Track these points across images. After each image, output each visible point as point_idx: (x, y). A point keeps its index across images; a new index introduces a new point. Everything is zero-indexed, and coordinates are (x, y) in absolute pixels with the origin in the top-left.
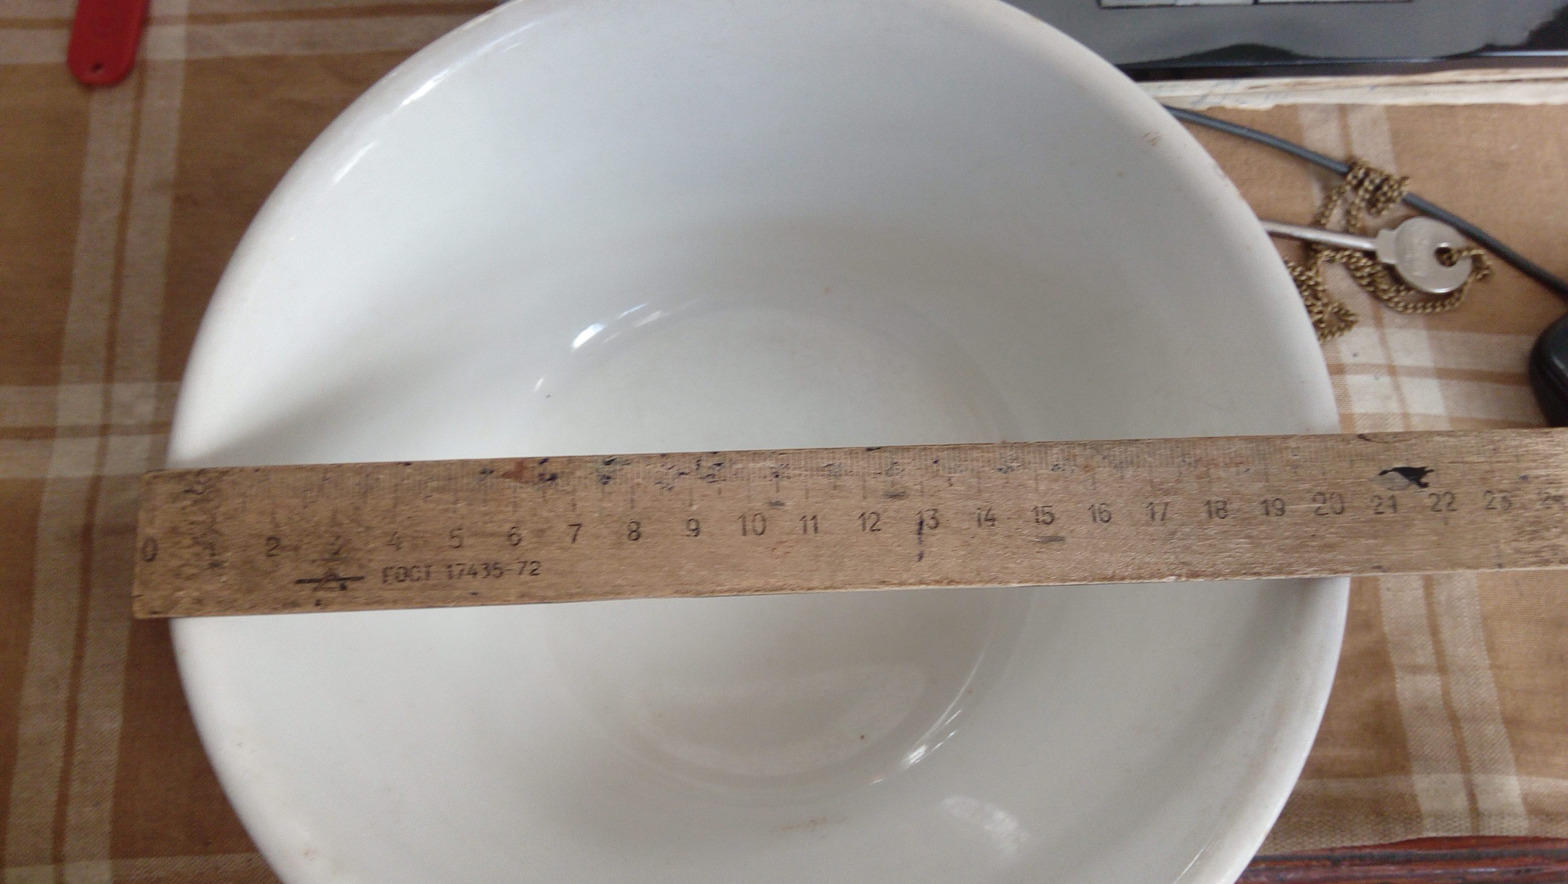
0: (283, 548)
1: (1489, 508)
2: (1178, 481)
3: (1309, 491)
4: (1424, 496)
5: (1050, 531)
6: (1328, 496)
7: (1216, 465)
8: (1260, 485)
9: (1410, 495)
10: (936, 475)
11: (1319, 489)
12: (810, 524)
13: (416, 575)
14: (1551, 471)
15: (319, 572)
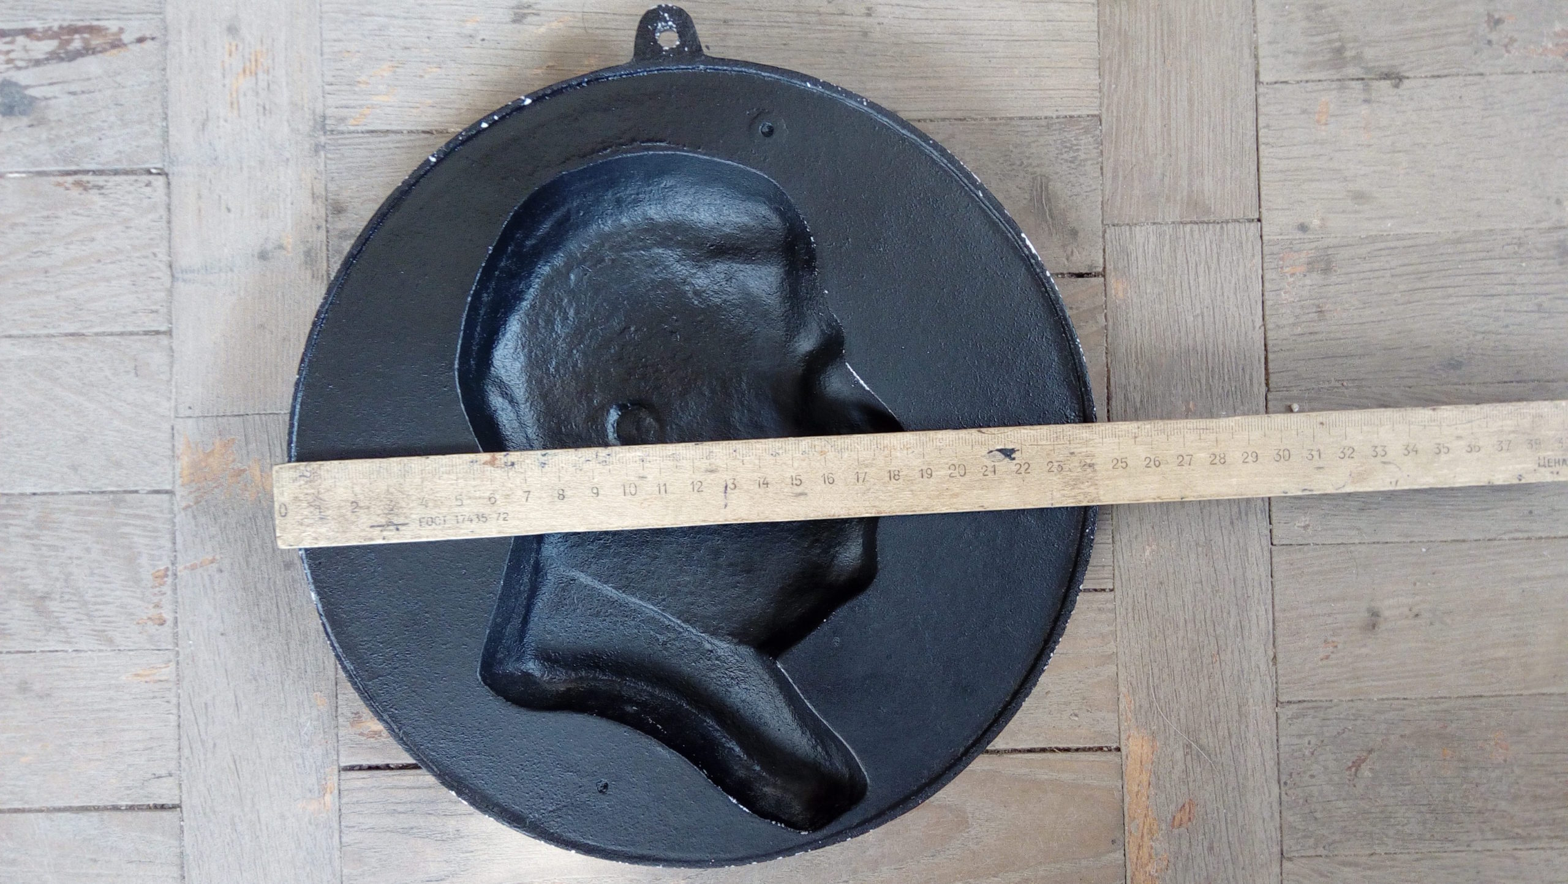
0: (361, 508)
1: (1050, 471)
2: (873, 459)
3: (947, 463)
4: (1012, 466)
5: (799, 490)
8: (919, 460)
9: (1004, 464)
10: (735, 458)
11: (953, 462)
12: (663, 489)
13: (438, 521)
15: (383, 521)
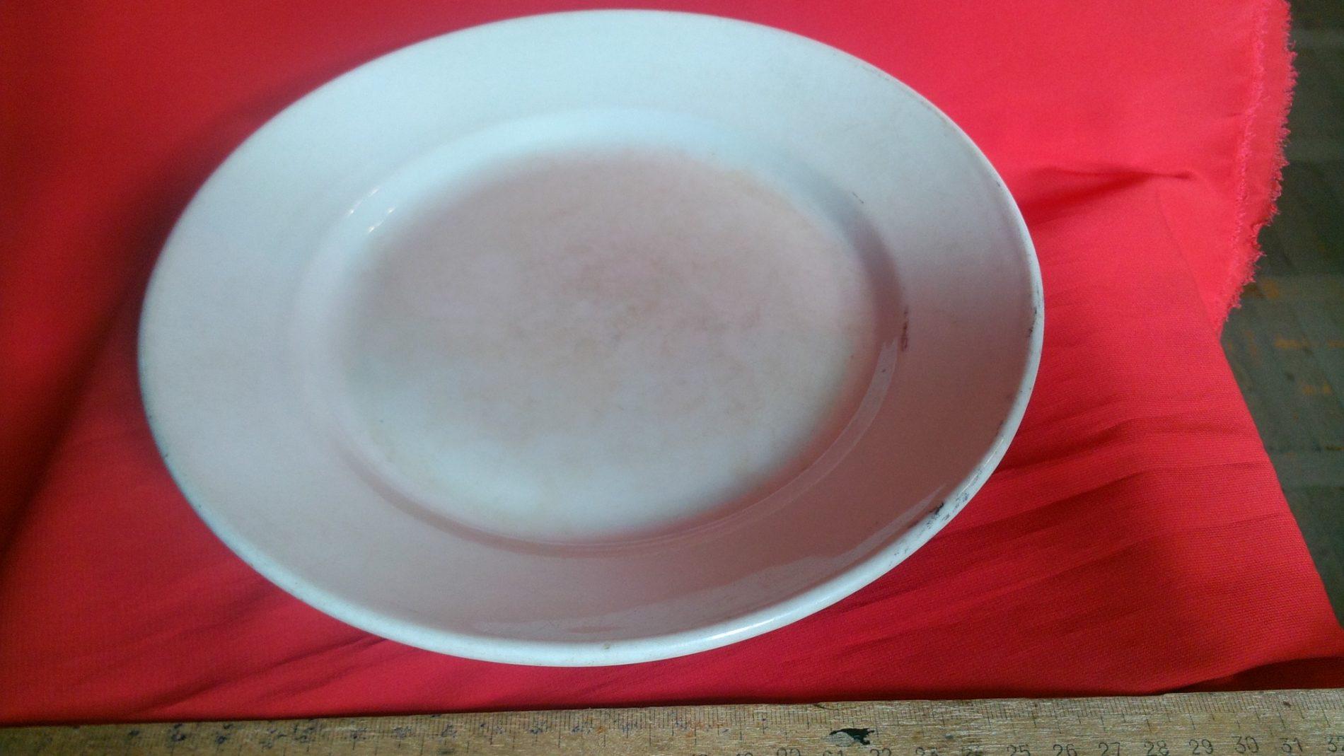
2: (671, 739)
3: (774, 747)
4: (866, 751)
6: (788, 751)
7: (701, 727)
8: (735, 742)
9: (855, 751)
10: (481, 735)
11: (781, 745)
14: (972, 732)
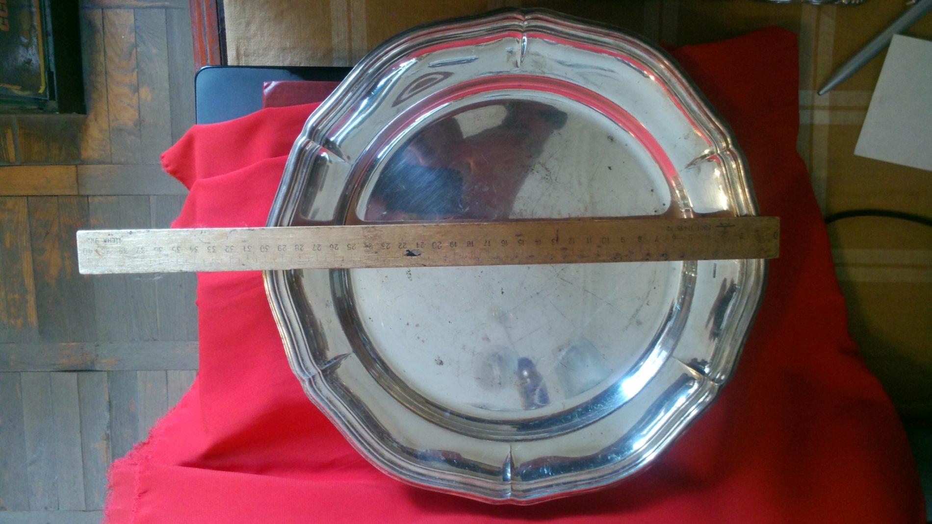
1: (388, 244)
2: (481, 253)
3: (443, 249)
4: (408, 247)
5: (519, 238)
7: (469, 257)
8: (457, 251)
9: (412, 248)
11: (439, 250)
12: (589, 241)
